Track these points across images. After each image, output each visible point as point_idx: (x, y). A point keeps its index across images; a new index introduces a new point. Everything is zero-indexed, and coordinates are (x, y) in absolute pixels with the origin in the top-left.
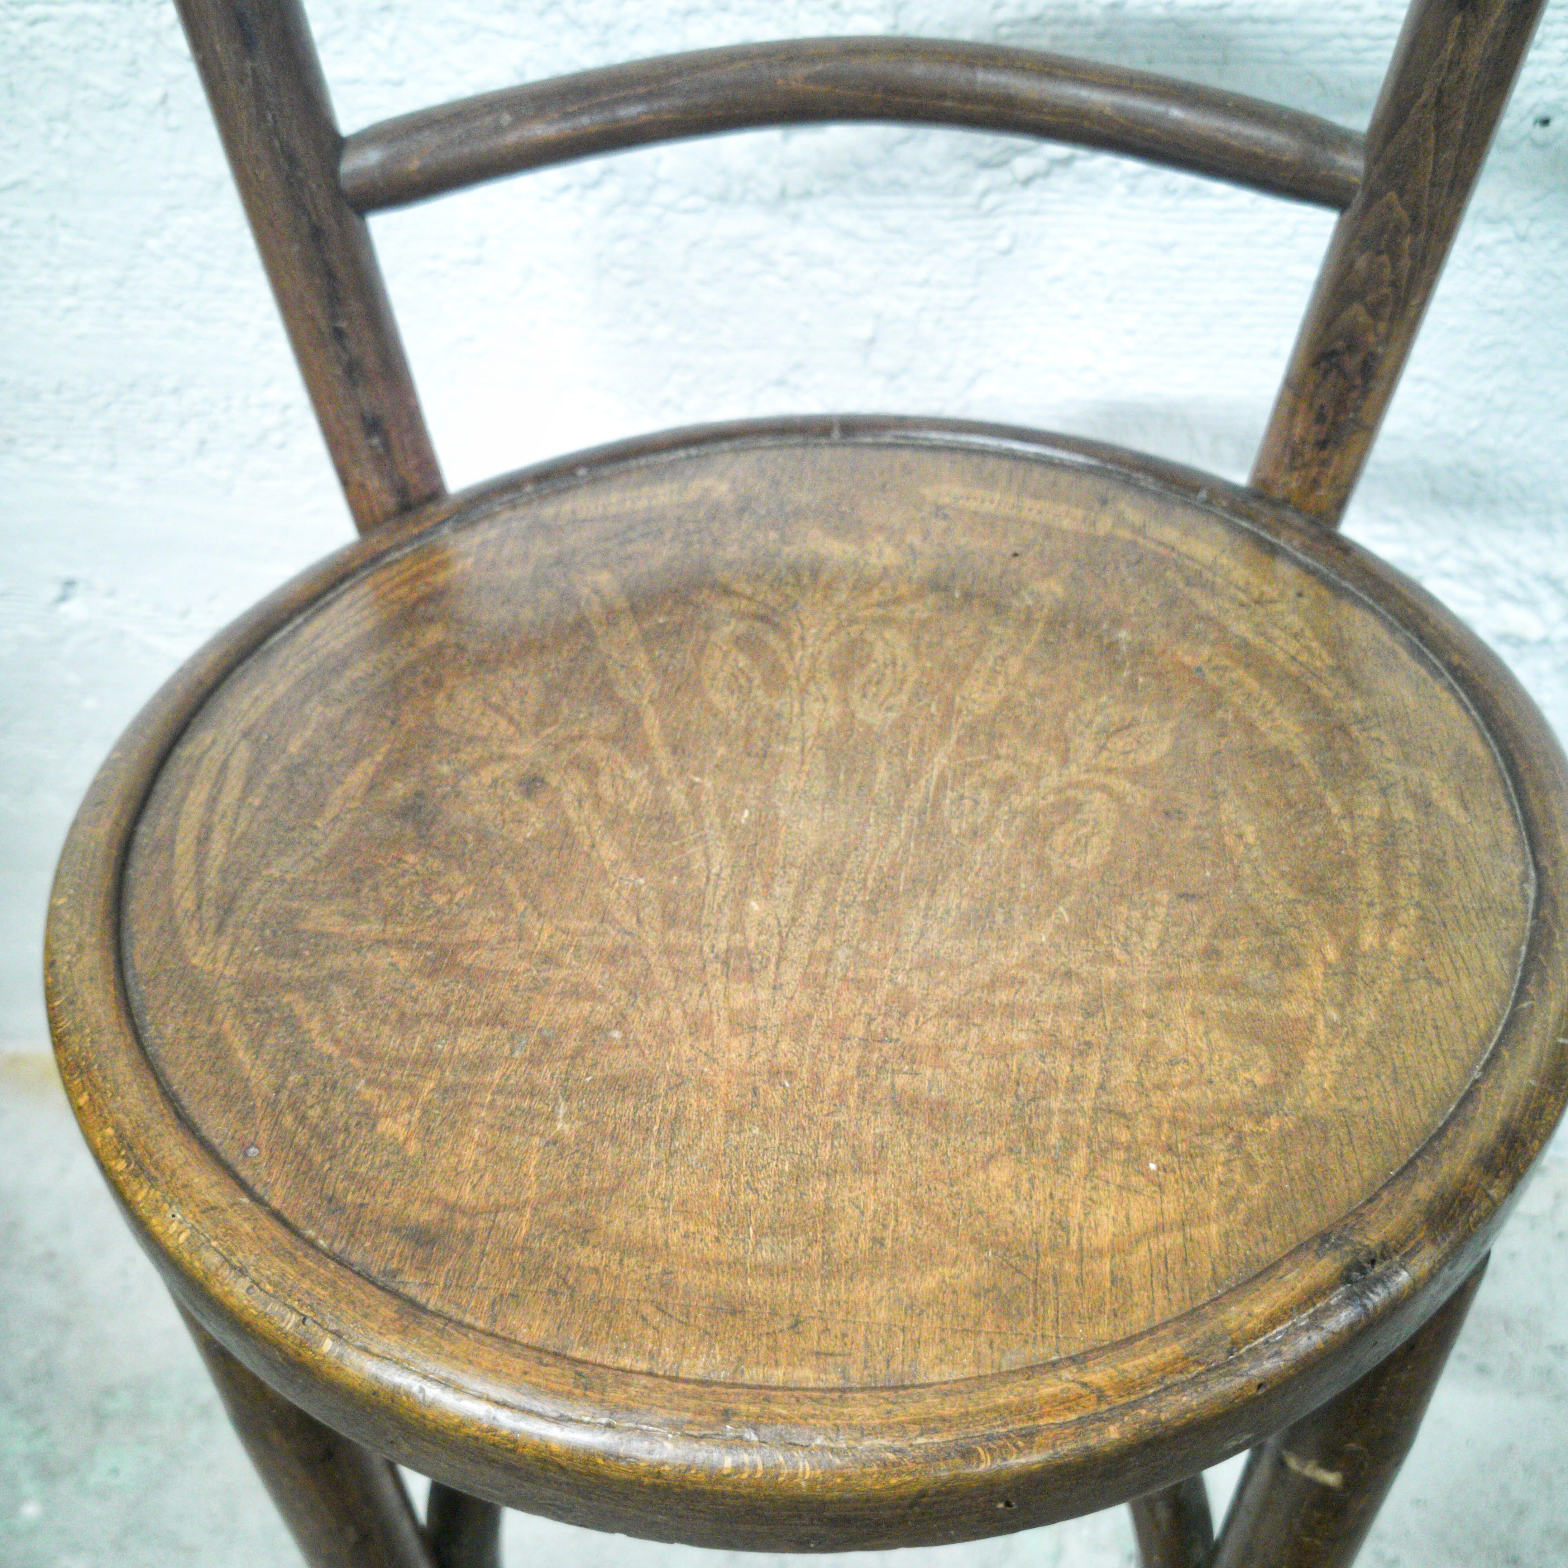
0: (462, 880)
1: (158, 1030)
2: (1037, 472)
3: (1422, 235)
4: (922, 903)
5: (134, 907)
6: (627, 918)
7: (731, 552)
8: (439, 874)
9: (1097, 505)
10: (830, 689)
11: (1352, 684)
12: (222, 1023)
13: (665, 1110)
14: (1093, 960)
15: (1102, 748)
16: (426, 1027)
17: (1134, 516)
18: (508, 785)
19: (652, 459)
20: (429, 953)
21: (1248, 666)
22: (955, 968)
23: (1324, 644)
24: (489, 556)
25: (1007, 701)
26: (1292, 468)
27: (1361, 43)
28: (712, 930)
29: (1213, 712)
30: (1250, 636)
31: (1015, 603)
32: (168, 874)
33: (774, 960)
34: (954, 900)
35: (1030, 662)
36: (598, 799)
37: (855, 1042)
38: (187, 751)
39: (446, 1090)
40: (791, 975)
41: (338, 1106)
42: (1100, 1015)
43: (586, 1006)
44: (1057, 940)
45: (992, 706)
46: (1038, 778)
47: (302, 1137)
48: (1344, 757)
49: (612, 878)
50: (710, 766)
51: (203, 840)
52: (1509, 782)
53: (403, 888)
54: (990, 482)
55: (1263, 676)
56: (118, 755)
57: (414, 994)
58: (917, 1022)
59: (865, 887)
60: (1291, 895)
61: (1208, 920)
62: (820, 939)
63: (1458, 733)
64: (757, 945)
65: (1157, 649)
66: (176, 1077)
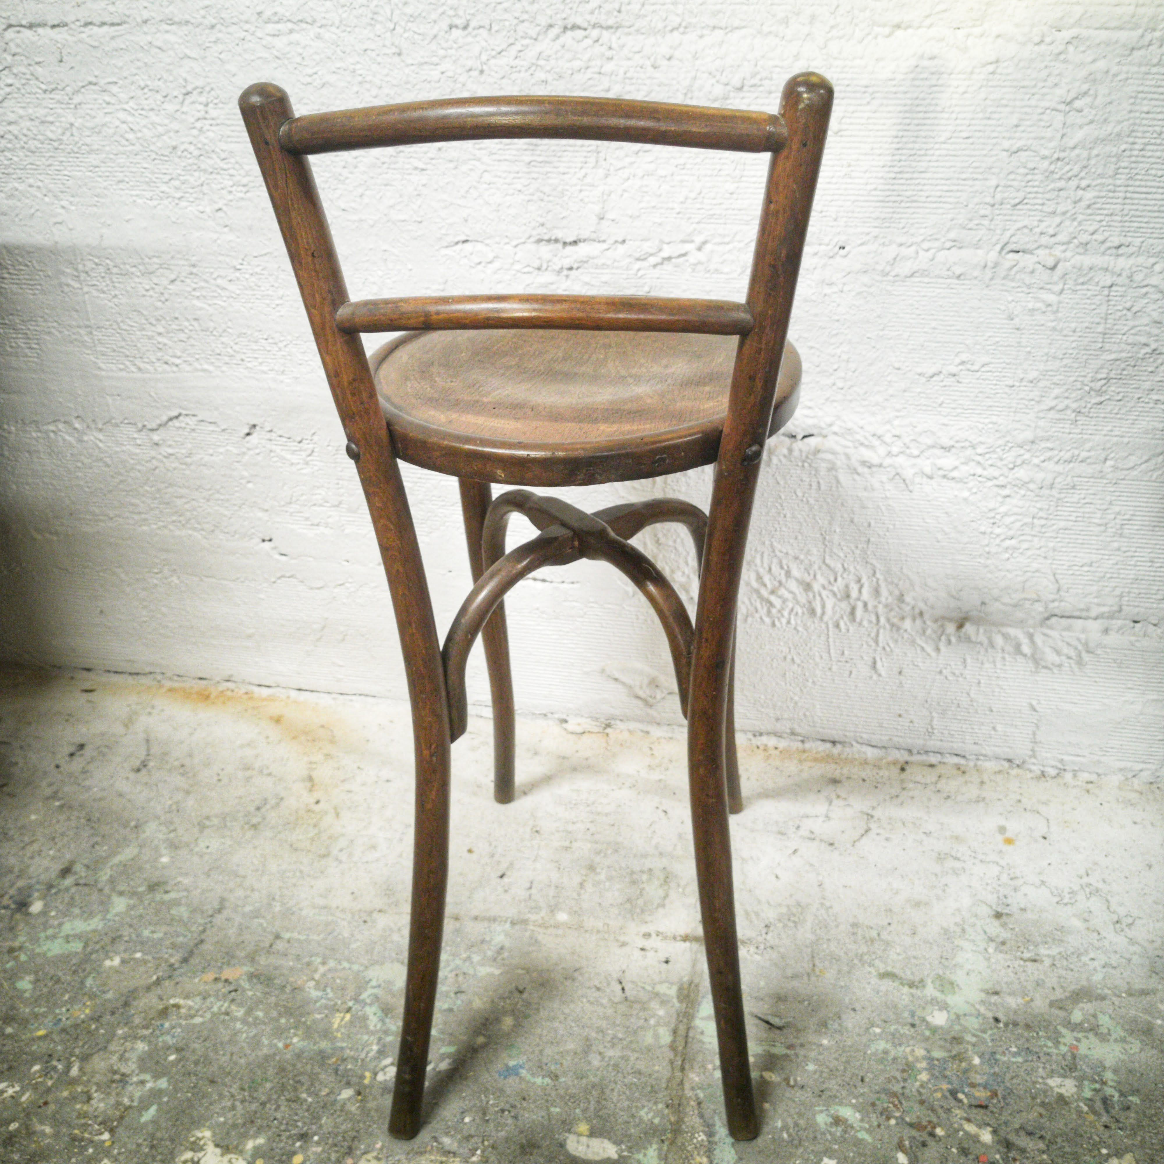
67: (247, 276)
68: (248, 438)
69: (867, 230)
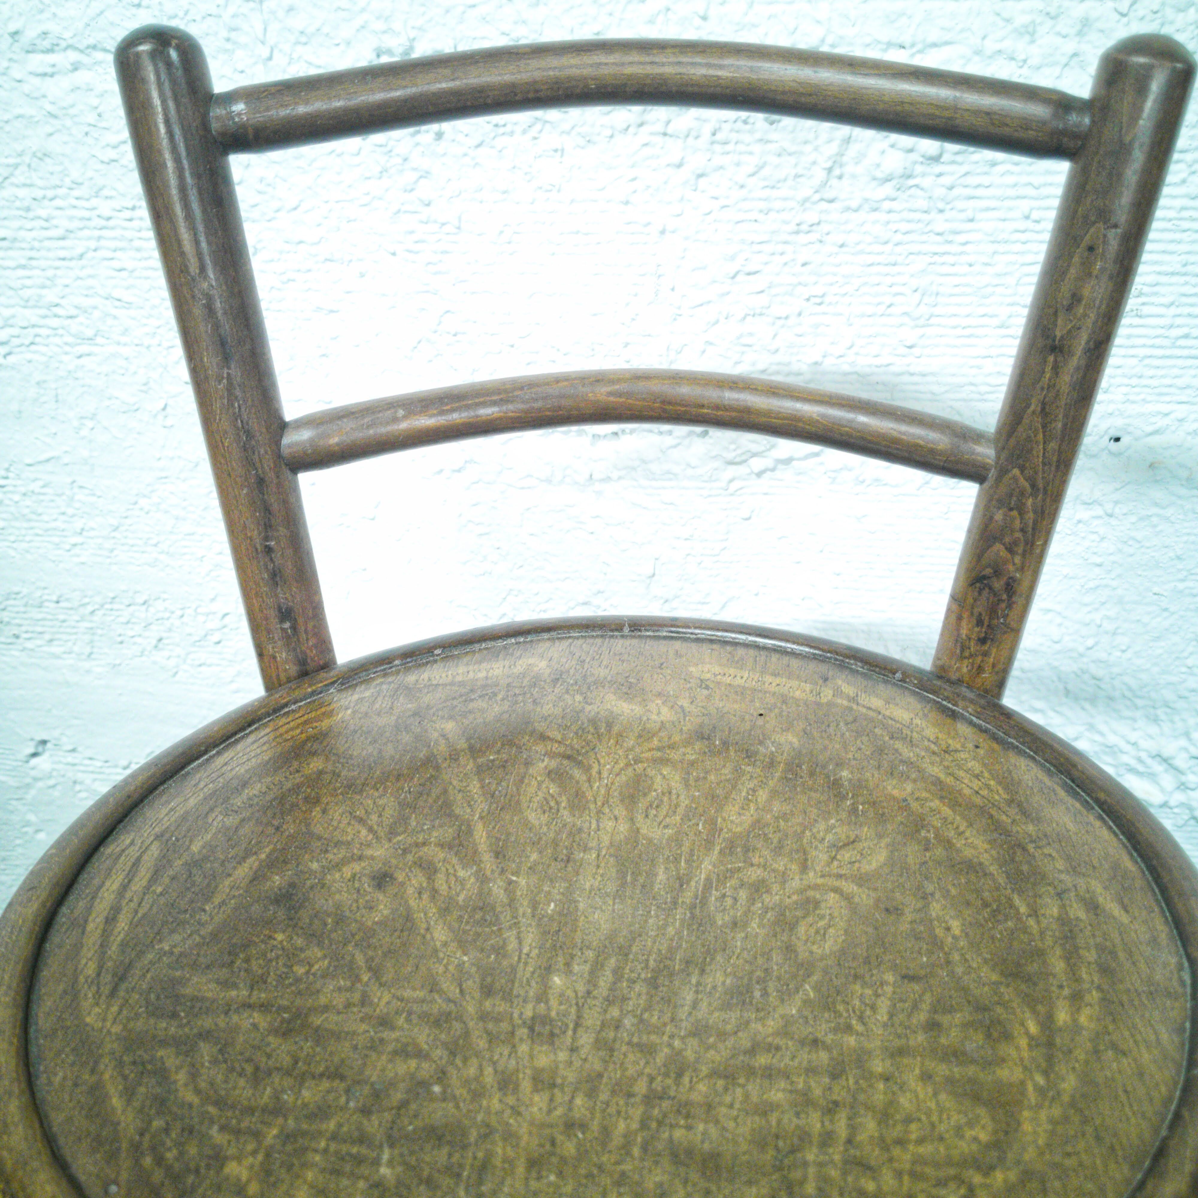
0: (319, 954)
1: (48, 1078)
2: (775, 657)
3: (1040, 497)
4: (694, 981)
5: (45, 974)
6: (452, 988)
7: (547, 709)
8: (302, 950)
9: (820, 682)
10: (620, 811)
11: (1024, 813)
12: (102, 1073)
13: (475, 1158)
14: (835, 1030)
15: (834, 858)
16: (276, 1078)
17: (848, 690)
18: (364, 879)
19: (490, 644)
20: (286, 1015)
21: (942, 798)
22: (722, 1035)
23: (1000, 783)
24: (364, 709)
25: (757, 823)
26: (962, 658)
27: (983, 389)
28: (521, 999)
29: (918, 831)
30: (942, 776)
31: (761, 749)
32: (78, 947)
33: (571, 1026)
34: (720, 977)
35: (774, 794)
36: (434, 892)
37: (638, 1099)
38: (110, 849)
39: (288, 1136)
40: (586, 1039)
41: (192, 1150)
42: (844, 1077)
43: (413, 1063)
44: (806, 1013)
45: (746, 826)
46: (784, 882)
47: (158, 1176)
48: (1025, 868)
49: (441, 955)
50: (524, 868)
51: (111, 920)
52: (1157, 891)
53: (271, 960)
54: (740, 664)
55: (954, 804)
56: (54, 851)
57: (268, 1050)
58: (691, 1082)
59: (647, 967)
60: (994, 977)
61: (927, 997)
62: (610, 1009)
63: (1112, 851)
64: (558, 1014)
65: (871, 784)
66: (57, 1119)
67: (16, 498)
68: (34, 761)
69: (1165, 408)
